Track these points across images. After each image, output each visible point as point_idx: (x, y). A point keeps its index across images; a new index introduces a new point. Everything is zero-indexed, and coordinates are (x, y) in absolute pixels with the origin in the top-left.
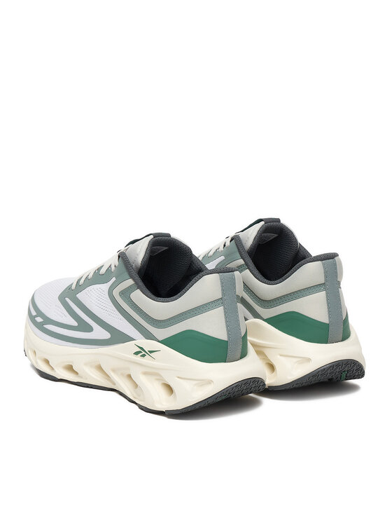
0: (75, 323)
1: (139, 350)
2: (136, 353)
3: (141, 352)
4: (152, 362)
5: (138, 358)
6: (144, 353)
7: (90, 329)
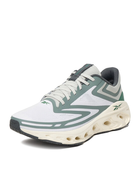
0: (80, 115)
1: (115, 107)
2: (115, 109)
3: (116, 108)
4: (121, 109)
5: (116, 111)
6: (117, 107)
7: (89, 113)
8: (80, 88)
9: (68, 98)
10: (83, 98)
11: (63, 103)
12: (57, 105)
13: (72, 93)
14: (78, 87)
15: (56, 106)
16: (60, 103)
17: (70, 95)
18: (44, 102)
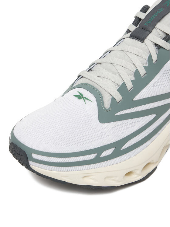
8: (155, 58)
9: (129, 86)
10: (160, 81)
11: (119, 97)
12: (107, 104)
13: (137, 73)
14: (150, 57)
15: (104, 107)
16: (113, 99)
17: (133, 79)
18: (80, 96)
